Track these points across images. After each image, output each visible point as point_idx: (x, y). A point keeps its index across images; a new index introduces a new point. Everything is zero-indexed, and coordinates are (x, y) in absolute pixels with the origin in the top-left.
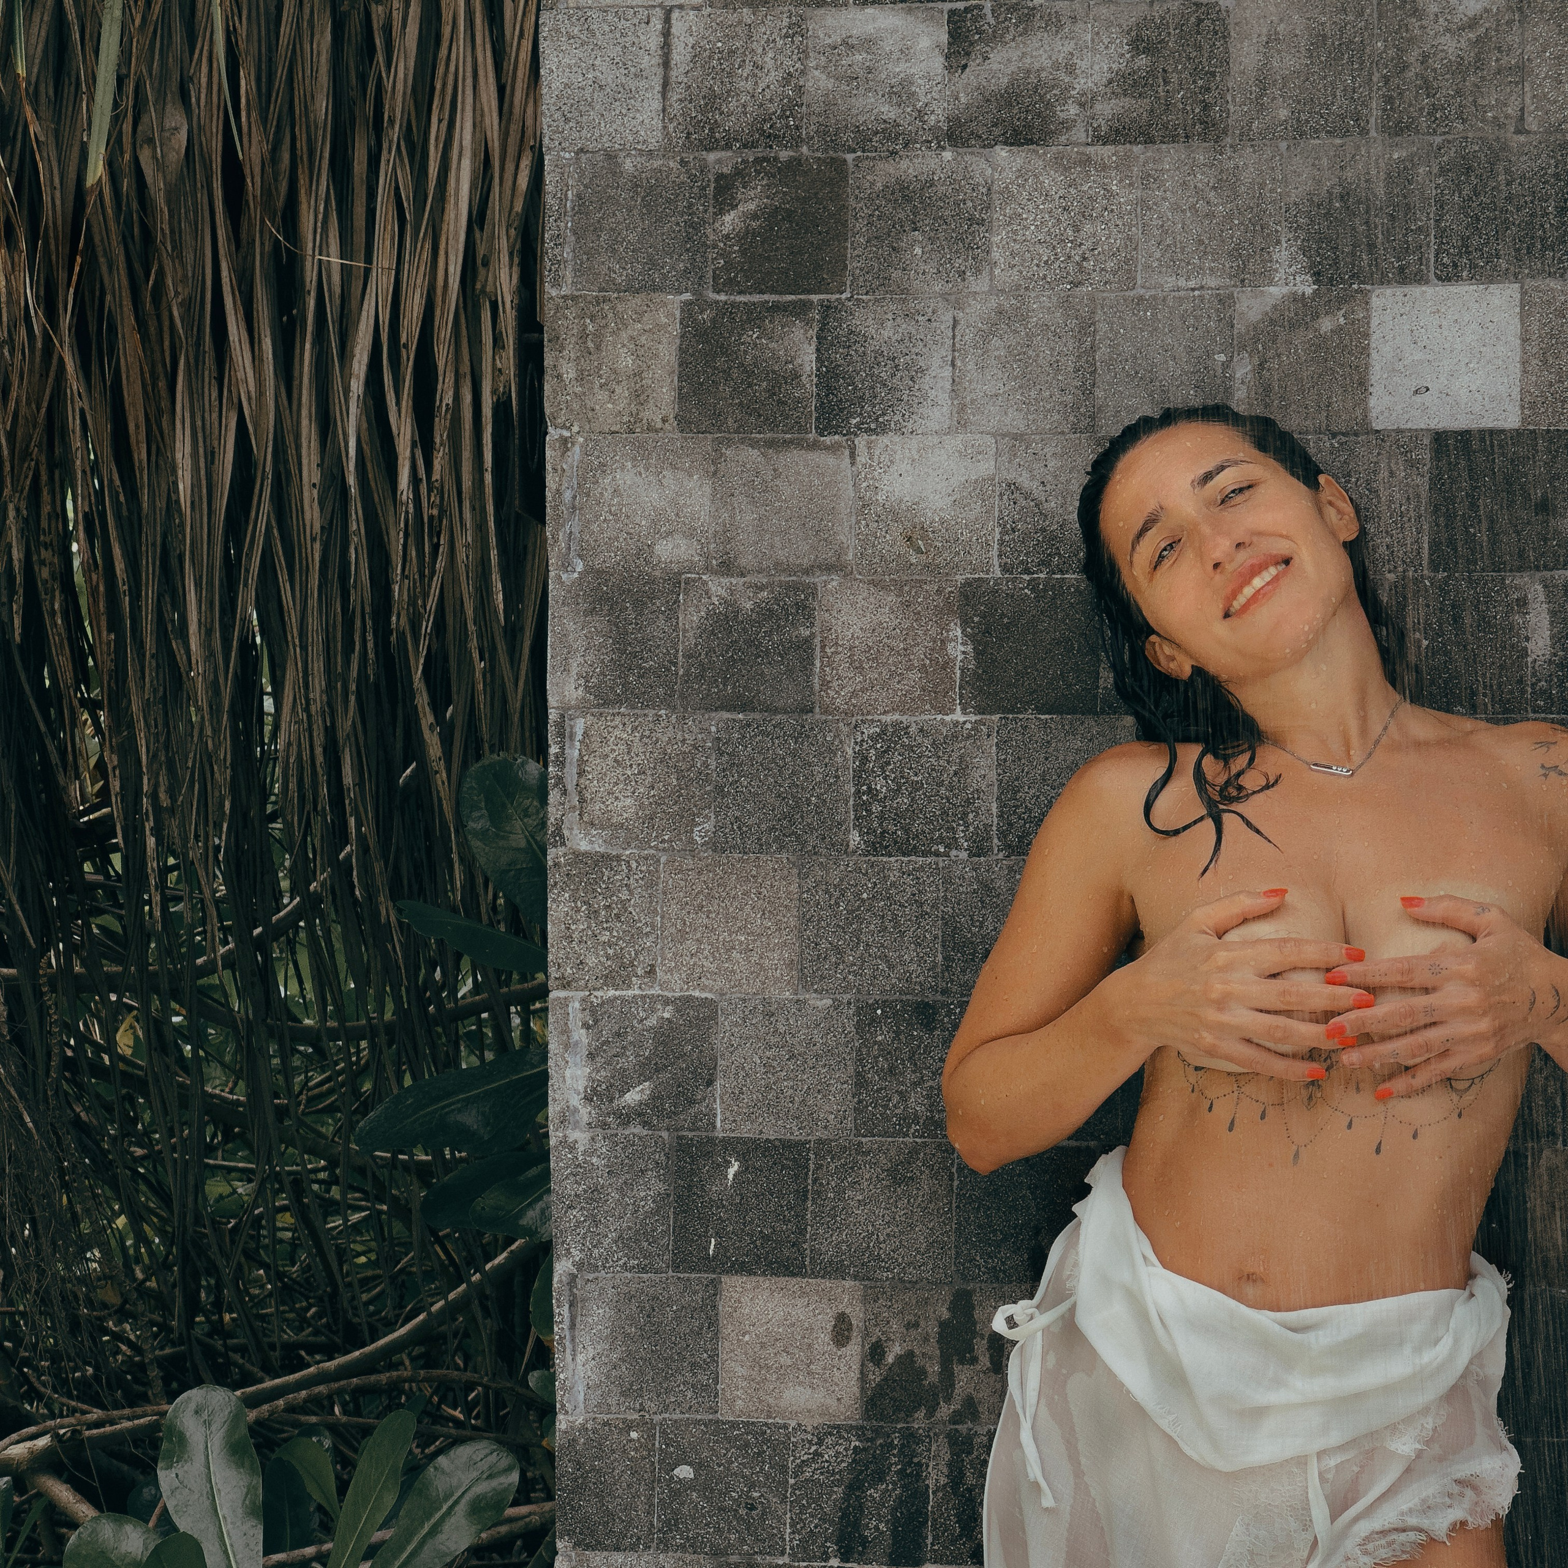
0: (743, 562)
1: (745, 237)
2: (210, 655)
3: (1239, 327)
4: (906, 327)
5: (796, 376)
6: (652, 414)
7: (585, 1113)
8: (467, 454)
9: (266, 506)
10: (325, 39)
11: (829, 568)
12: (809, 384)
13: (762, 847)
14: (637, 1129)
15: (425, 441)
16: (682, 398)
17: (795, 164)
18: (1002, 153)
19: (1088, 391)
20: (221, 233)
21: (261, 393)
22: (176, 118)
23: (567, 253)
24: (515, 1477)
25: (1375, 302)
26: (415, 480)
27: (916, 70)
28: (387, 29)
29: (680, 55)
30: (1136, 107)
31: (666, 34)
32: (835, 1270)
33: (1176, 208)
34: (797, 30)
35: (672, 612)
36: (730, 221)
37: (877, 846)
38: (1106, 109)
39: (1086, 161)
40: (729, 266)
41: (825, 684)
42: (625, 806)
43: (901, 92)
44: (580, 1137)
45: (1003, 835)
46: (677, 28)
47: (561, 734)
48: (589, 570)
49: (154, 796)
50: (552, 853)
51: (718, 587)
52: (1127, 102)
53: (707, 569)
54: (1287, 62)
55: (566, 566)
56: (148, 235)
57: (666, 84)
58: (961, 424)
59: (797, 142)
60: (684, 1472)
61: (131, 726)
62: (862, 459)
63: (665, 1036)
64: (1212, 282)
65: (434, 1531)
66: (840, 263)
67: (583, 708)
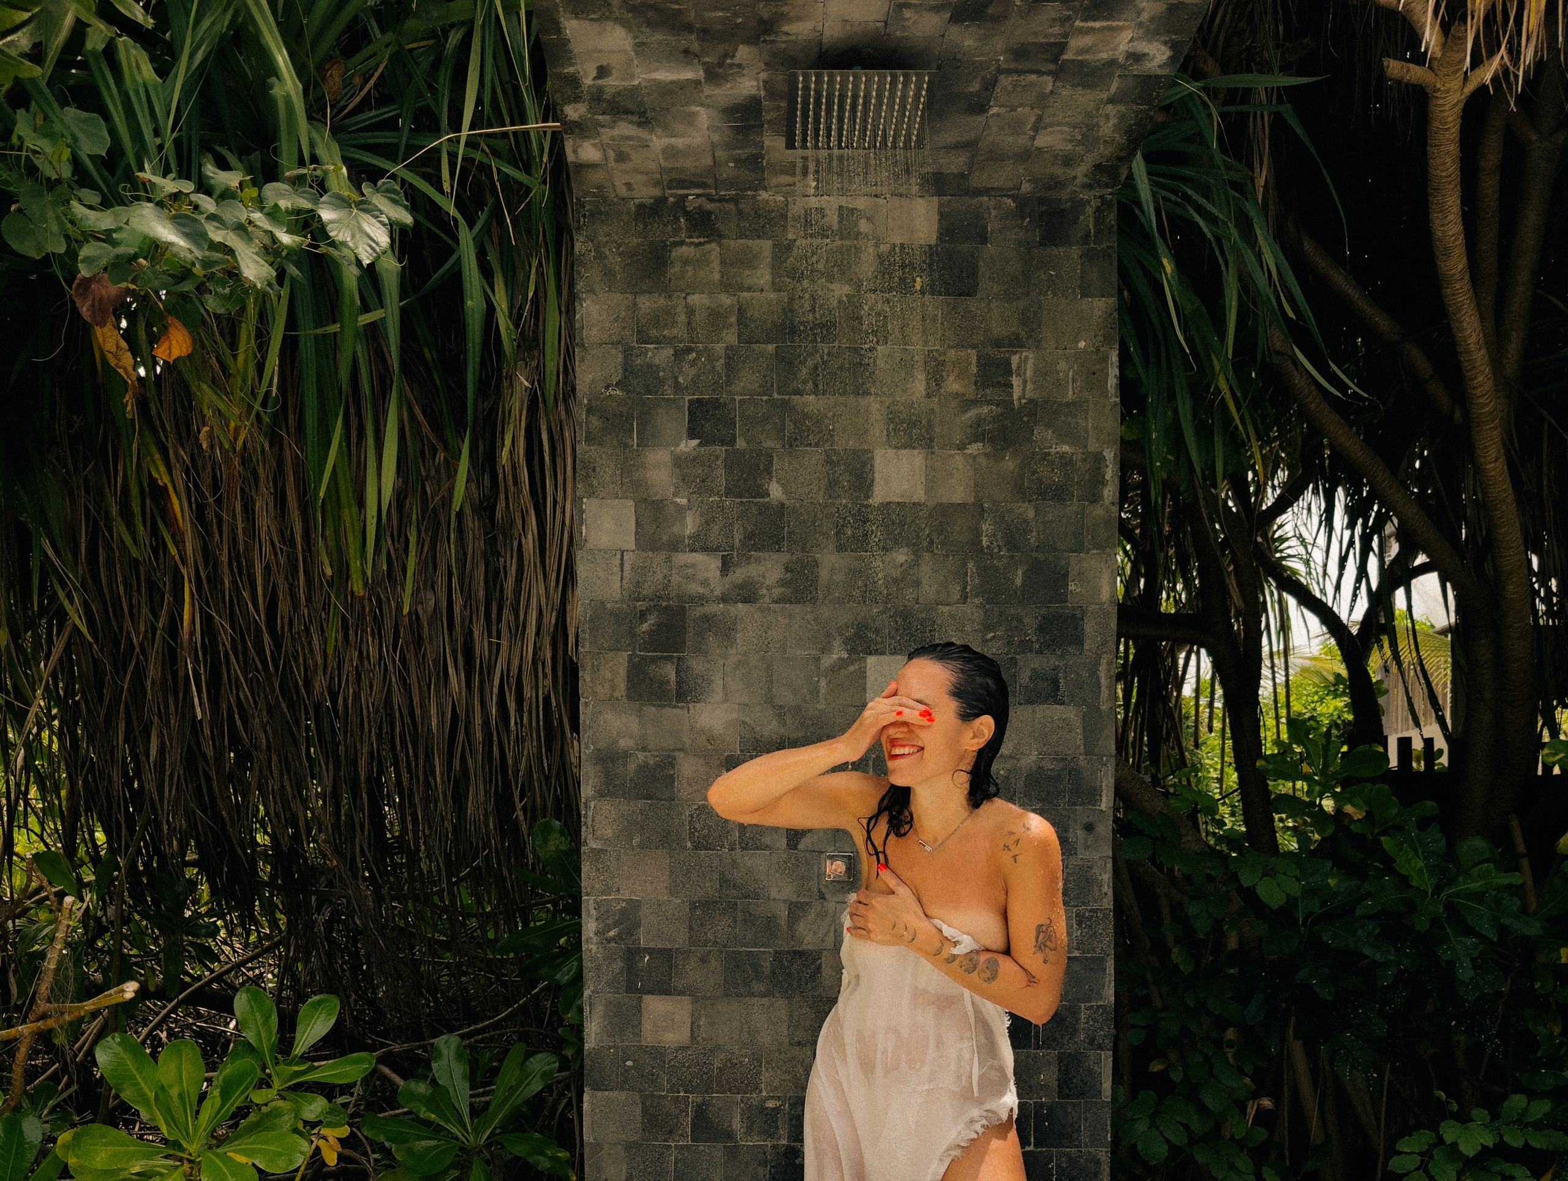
0: (650, 747)
1: (651, 633)
2: (443, 782)
3: (822, 669)
4: (707, 666)
5: (668, 682)
6: (617, 694)
7: (595, 939)
8: (534, 716)
9: (463, 731)
10: (482, 569)
11: (680, 750)
12: (673, 685)
13: (657, 848)
14: (613, 944)
15: (520, 709)
16: (628, 689)
17: (668, 607)
18: (740, 605)
19: (770, 690)
20: (446, 636)
21: (460, 692)
22: (430, 595)
23: (587, 636)
24: (557, 1064)
25: (868, 661)
26: (516, 723)
27: (710, 575)
28: (505, 567)
29: (627, 567)
30: (788, 591)
31: (622, 559)
32: (682, 993)
33: (800, 627)
34: (668, 560)
35: (625, 765)
36: (645, 627)
37: (696, 848)
38: (777, 592)
39: (769, 609)
40: (644, 643)
41: (679, 791)
42: (609, 832)
43: (705, 583)
44: (593, 947)
45: (740, 844)
46: (626, 557)
47: (586, 807)
48: (596, 749)
49: (423, 831)
50: (583, 848)
51: (641, 756)
52: (783, 589)
53: (637, 749)
54: (838, 577)
55: (587, 748)
56: (420, 638)
57: (622, 578)
58: (726, 700)
59: (669, 599)
60: (629, 1063)
61: (415, 806)
62: (692, 712)
63: (623, 912)
64: (812, 652)
65: (528, 1084)
66: (684, 642)
67: (594, 798)
